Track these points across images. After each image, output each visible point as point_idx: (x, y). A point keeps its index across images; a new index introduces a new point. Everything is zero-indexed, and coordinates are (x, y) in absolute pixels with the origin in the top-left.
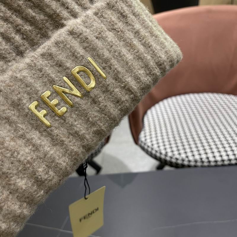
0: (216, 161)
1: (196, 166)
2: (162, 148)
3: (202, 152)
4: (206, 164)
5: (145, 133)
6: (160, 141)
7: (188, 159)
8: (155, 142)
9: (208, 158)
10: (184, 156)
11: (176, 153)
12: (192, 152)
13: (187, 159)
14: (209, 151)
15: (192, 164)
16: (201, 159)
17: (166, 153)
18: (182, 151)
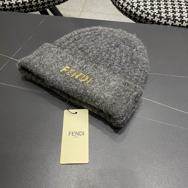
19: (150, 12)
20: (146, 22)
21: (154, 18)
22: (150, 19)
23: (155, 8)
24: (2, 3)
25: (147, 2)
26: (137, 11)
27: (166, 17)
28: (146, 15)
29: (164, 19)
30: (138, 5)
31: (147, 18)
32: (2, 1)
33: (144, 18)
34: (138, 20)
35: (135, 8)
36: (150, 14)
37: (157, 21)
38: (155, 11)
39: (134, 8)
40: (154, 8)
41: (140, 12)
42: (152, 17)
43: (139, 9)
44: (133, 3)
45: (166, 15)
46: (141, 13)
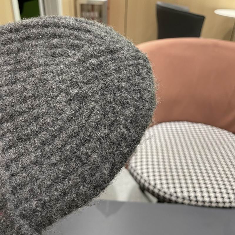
0: (204, 202)
1: (183, 203)
2: (152, 178)
3: (191, 189)
4: (193, 203)
5: (136, 159)
6: (151, 170)
7: (177, 195)
8: (145, 171)
9: (196, 197)
10: (172, 190)
11: (165, 186)
12: (181, 187)
13: (175, 195)
14: (198, 190)
15: (180, 200)
16: (189, 197)
17: (155, 184)
18: (171, 186)
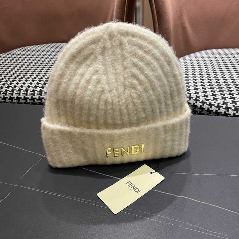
19: (213, 102)
20: (209, 114)
21: (219, 109)
22: (214, 111)
23: (219, 98)
24: (38, 97)
25: (207, 92)
26: (196, 103)
27: (234, 107)
28: (209, 107)
29: (232, 110)
30: (196, 95)
31: (210, 109)
32: (38, 95)
33: (207, 110)
34: (198, 112)
35: (194, 99)
36: (214, 105)
37: (224, 112)
38: (219, 102)
39: (192, 99)
40: (217, 98)
41: (200, 103)
42: (217, 108)
43: (199, 100)
44: (190, 94)
45: (234, 106)
46: (202, 104)
